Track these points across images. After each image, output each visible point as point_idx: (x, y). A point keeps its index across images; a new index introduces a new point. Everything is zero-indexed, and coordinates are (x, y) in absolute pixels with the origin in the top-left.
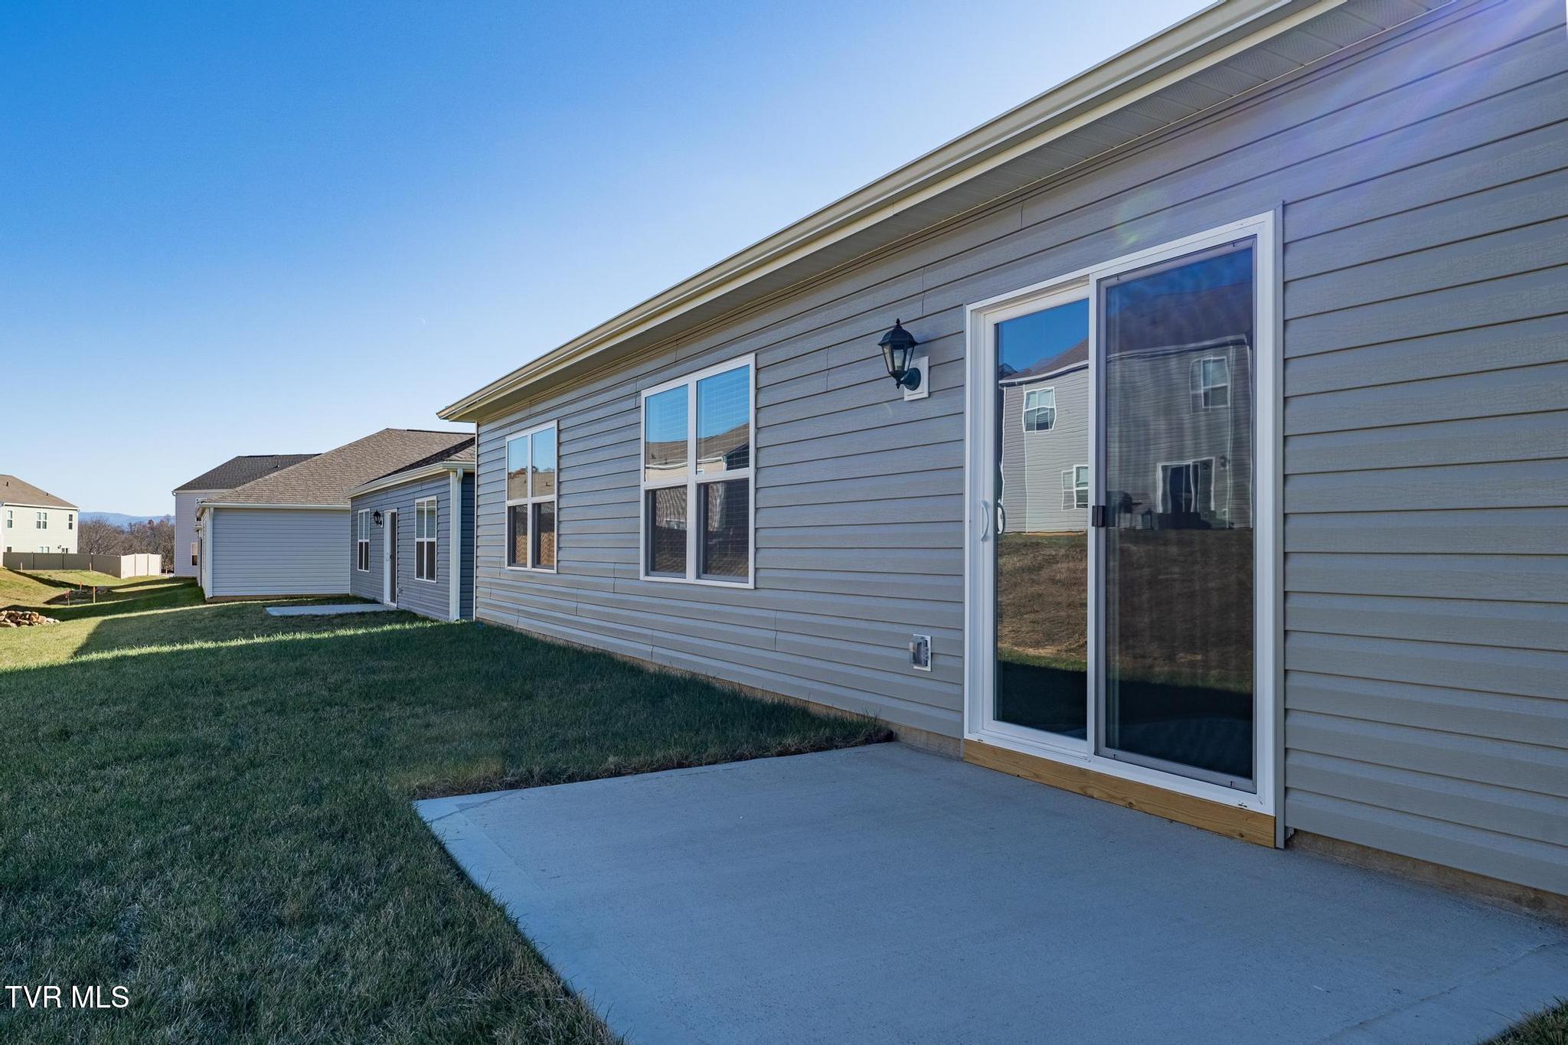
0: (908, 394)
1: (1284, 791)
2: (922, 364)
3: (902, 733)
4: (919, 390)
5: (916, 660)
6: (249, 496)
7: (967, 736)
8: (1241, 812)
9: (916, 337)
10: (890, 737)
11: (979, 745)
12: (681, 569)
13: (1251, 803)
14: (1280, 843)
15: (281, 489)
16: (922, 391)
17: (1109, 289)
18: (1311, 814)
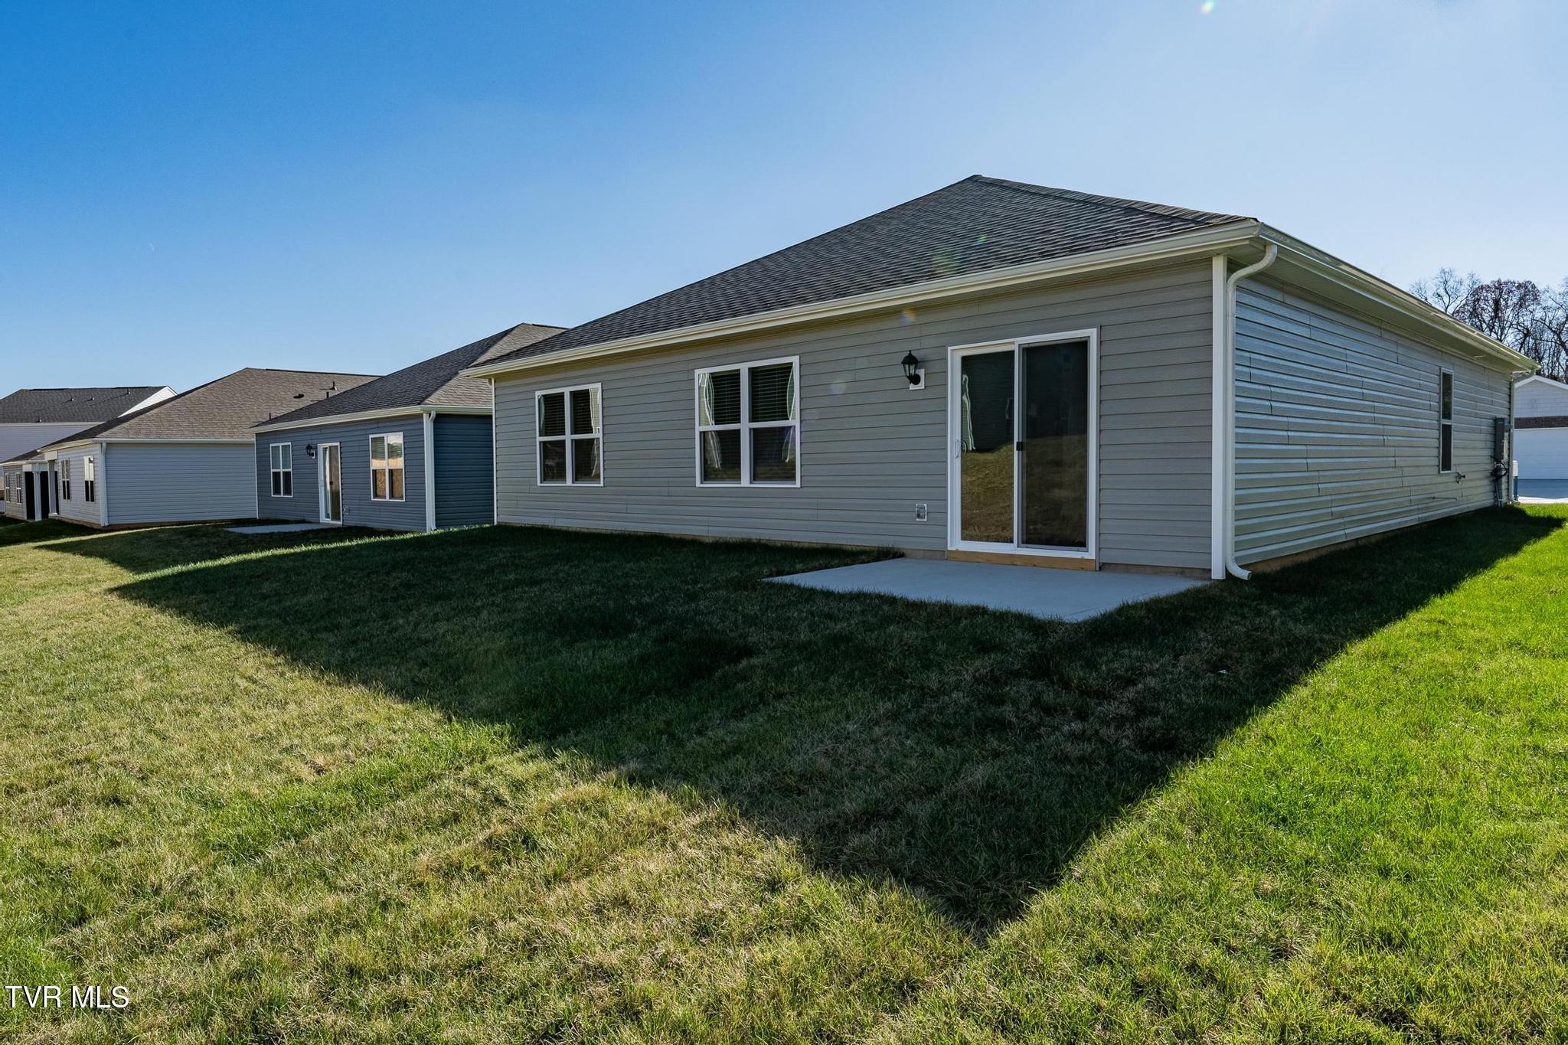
0: (912, 387)
1: (1099, 549)
2: (921, 373)
3: (907, 553)
4: (919, 385)
5: (919, 516)
6: (137, 433)
7: (949, 548)
8: (1082, 560)
9: (919, 359)
10: (902, 555)
11: (957, 552)
12: (737, 477)
13: (1086, 556)
14: (1098, 569)
15: (166, 425)
16: (921, 385)
17: (1023, 349)
18: (1110, 557)
